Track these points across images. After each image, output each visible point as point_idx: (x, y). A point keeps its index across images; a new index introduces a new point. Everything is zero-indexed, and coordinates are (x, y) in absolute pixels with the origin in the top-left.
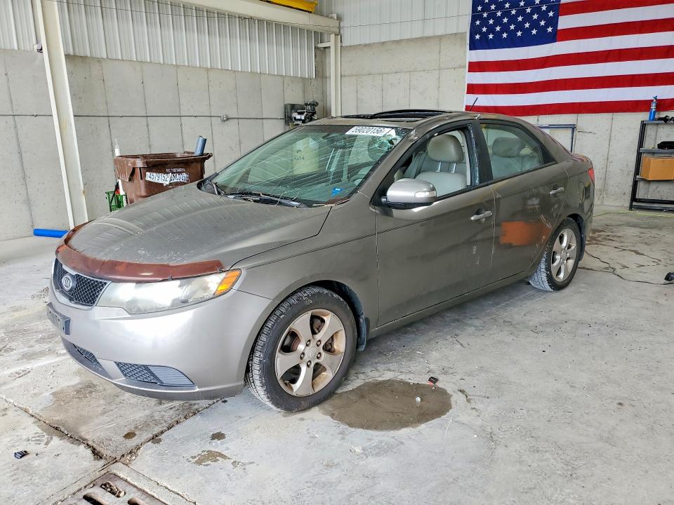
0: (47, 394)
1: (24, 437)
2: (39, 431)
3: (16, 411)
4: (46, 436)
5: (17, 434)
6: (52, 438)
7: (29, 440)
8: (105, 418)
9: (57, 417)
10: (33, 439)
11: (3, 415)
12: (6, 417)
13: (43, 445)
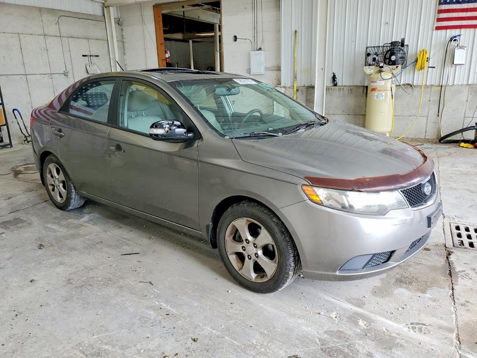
0: (428, 295)
1: (471, 281)
2: (460, 279)
3: (458, 299)
4: (460, 274)
5: (472, 285)
6: (458, 272)
7: (471, 279)
8: (423, 262)
9: (443, 279)
10: (468, 277)
11: (468, 302)
12: (468, 300)
13: (467, 272)
